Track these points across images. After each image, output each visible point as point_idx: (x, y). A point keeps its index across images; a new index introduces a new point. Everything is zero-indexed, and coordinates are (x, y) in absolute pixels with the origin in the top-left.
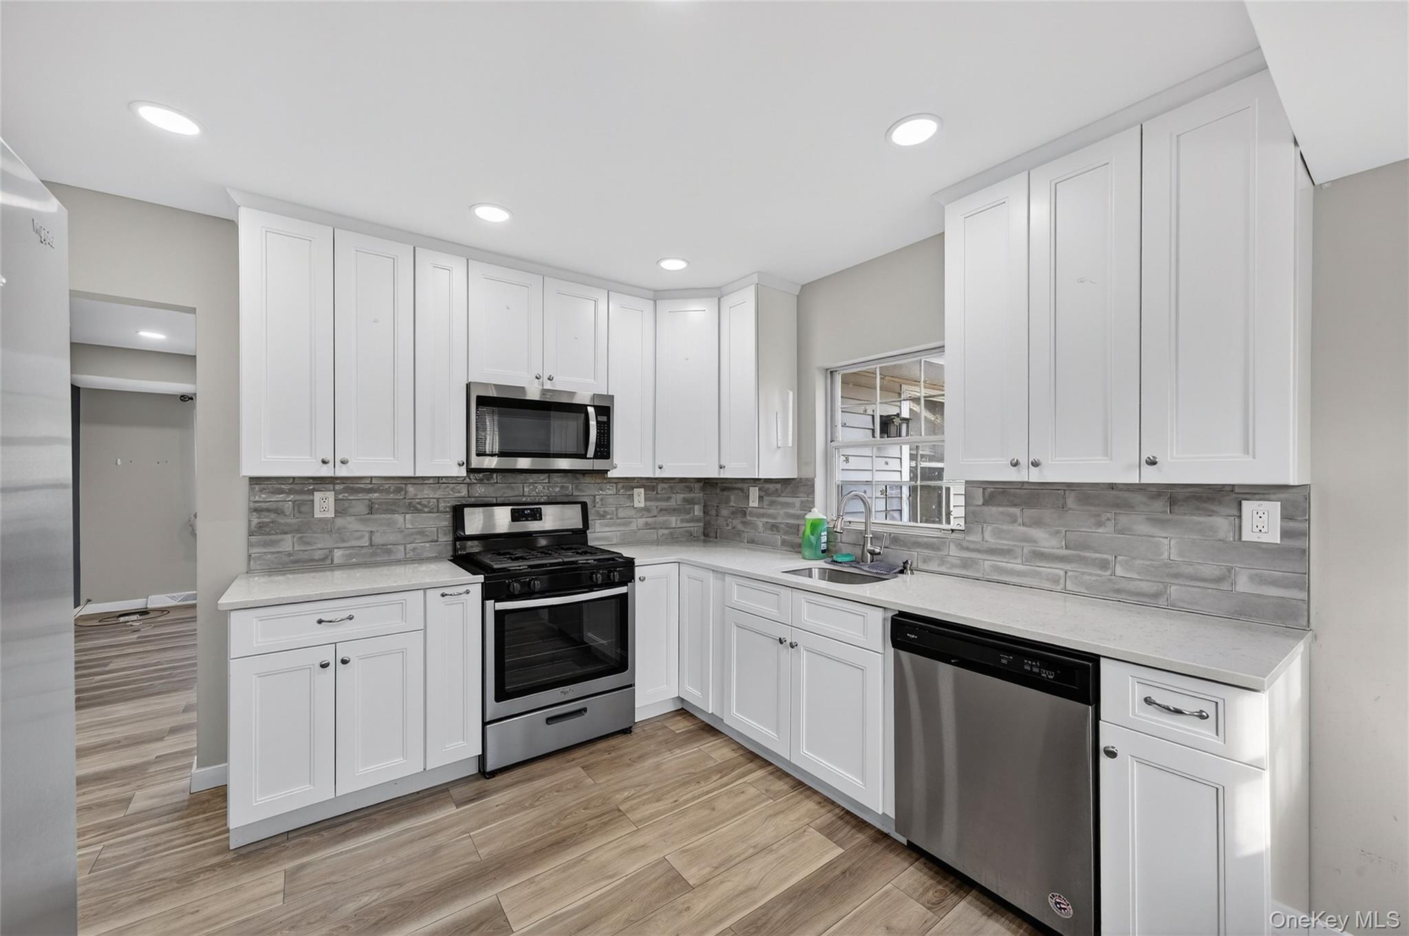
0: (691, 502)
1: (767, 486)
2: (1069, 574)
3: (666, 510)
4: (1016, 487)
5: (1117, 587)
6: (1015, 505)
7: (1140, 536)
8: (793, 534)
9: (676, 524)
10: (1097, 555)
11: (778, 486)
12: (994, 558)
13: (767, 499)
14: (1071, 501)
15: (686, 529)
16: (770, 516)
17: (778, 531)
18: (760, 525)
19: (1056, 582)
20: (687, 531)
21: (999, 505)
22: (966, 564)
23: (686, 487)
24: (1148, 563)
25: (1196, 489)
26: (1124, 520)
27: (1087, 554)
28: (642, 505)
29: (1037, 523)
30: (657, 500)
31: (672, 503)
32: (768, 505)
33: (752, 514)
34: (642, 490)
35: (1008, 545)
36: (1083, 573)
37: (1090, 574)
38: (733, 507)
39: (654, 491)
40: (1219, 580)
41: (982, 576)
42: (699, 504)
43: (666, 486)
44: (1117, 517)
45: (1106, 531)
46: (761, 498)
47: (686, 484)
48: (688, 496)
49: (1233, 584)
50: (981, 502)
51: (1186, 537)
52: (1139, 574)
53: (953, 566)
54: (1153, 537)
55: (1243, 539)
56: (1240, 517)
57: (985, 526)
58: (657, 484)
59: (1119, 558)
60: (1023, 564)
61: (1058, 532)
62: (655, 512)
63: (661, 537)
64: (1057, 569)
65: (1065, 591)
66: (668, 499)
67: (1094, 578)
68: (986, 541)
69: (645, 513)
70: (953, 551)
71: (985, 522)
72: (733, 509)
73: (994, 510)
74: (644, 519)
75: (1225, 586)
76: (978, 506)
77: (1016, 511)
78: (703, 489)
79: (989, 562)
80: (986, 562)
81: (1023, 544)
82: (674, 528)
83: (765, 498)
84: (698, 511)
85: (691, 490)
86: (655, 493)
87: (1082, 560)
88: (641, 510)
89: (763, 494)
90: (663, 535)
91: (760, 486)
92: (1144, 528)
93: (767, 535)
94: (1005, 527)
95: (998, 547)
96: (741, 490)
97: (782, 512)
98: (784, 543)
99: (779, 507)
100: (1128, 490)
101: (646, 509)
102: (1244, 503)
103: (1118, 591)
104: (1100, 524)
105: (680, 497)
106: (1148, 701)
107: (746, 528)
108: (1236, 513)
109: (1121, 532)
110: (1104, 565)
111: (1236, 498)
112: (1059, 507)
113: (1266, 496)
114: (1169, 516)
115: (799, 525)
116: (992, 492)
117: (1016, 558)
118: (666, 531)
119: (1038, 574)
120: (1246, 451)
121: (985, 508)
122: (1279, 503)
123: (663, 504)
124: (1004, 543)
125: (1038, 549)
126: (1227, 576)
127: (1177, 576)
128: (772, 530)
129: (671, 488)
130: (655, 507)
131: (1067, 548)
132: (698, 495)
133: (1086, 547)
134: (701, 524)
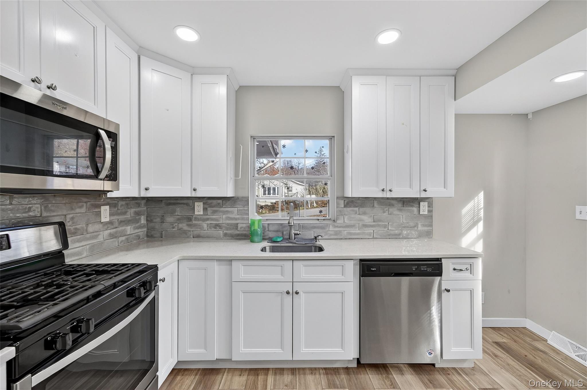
0: (138, 214)
1: (210, 201)
2: (375, 231)
3: (124, 221)
4: (357, 199)
5: (389, 234)
6: (356, 207)
7: (396, 215)
8: (233, 229)
9: (131, 231)
10: (384, 223)
11: (220, 201)
12: (348, 229)
13: (210, 210)
14: (376, 205)
15: (136, 234)
16: (212, 219)
17: (221, 229)
18: (205, 226)
19: (370, 235)
20: (137, 236)
21: (350, 207)
22: (336, 233)
23: (137, 203)
24: (397, 224)
25: (410, 199)
26: (391, 210)
27: (380, 223)
28: (108, 220)
29: (364, 213)
30: (119, 214)
31: (128, 216)
32: (212, 213)
33: (196, 219)
34: (107, 207)
35: (354, 223)
36: (379, 230)
37: (381, 230)
38: (178, 215)
39: (115, 208)
40: (415, 226)
41: (343, 237)
42: (143, 215)
43: (124, 203)
44: (389, 209)
45: (386, 214)
46: (205, 209)
47: (136, 201)
48: (137, 209)
49: (418, 228)
50: (343, 206)
51: (407, 214)
52: (395, 228)
53: (331, 235)
54: (399, 215)
55: (420, 214)
56: (419, 207)
57: (345, 216)
58: (118, 201)
59: (390, 223)
60: (359, 230)
61: (371, 216)
62: (116, 224)
63: (121, 243)
64: (370, 230)
65: (374, 238)
66: (125, 213)
67: (382, 232)
68: (345, 223)
69: (109, 225)
70: (331, 228)
71: (345, 215)
72: (178, 217)
73: (349, 209)
74: (109, 231)
75: (416, 228)
76: (342, 208)
77: (357, 209)
78: (146, 204)
79: (346, 231)
80: (345, 231)
81: (359, 222)
82: (129, 235)
83: (209, 209)
84: (143, 221)
85: (139, 205)
86: (116, 209)
87: (379, 226)
88: (106, 223)
89: (206, 206)
90: (122, 241)
91: (204, 201)
92: (396, 212)
93: (213, 232)
94: (352, 216)
95: (350, 224)
96: (187, 204)
97: (224, 216)
98: (225, 235)
99: (221, 214)
100: (392, 200)
101: (111, 223)
102: (421, 203)
103: (389, 235)
104: (384, 212)
105: (133, 210)
106: (454, 269)
107: (191, 228)
108: (418, 206)
109: (390, 214)
110: (385, 227)
111: (418, 201)
112: (371, 207)
113: (424, 201)
114: (402, 208)
115: (237, 224)
116: (348, 202)
117: (356, 228)
118: (123, 238)
119: (364, 233)
120: (445, 188)
121: (345, 209)
122: (427, 203)
123: (121, 217)
124: (352, 222)
125: (364, 223)
126: (416, 226)
127: (404, 227)
128: (215, 228)
129: (127, 204)
130: (116, 221)
131: (374, 222)
132: (143, 208)
133: (380, 221)
134: (145, 229)
